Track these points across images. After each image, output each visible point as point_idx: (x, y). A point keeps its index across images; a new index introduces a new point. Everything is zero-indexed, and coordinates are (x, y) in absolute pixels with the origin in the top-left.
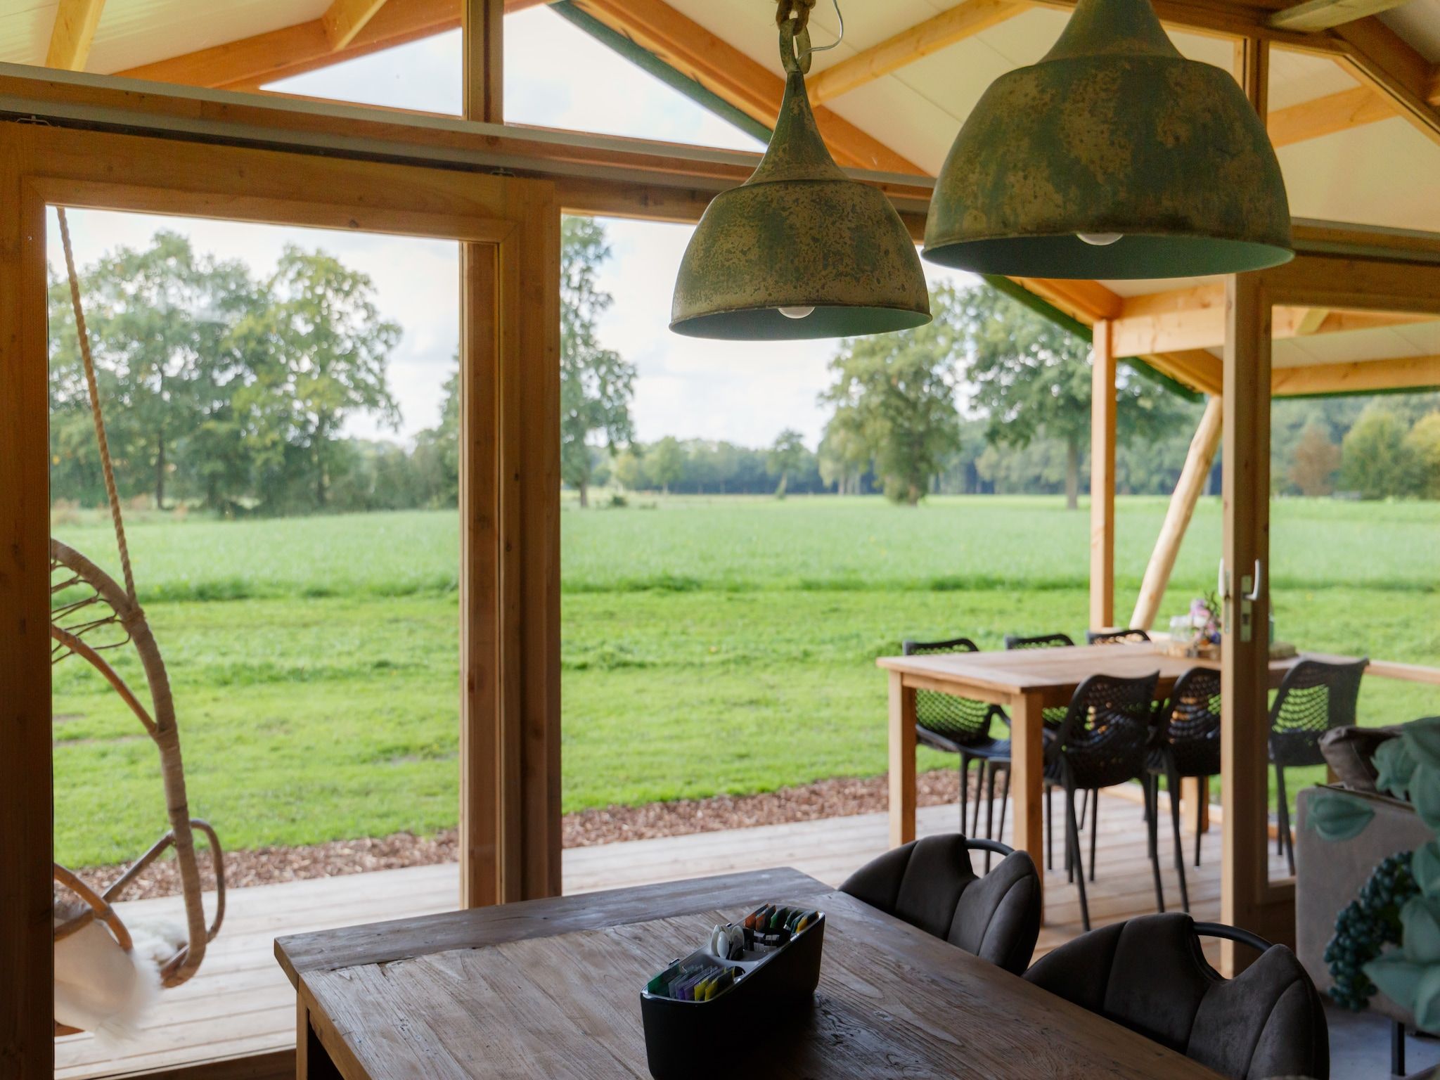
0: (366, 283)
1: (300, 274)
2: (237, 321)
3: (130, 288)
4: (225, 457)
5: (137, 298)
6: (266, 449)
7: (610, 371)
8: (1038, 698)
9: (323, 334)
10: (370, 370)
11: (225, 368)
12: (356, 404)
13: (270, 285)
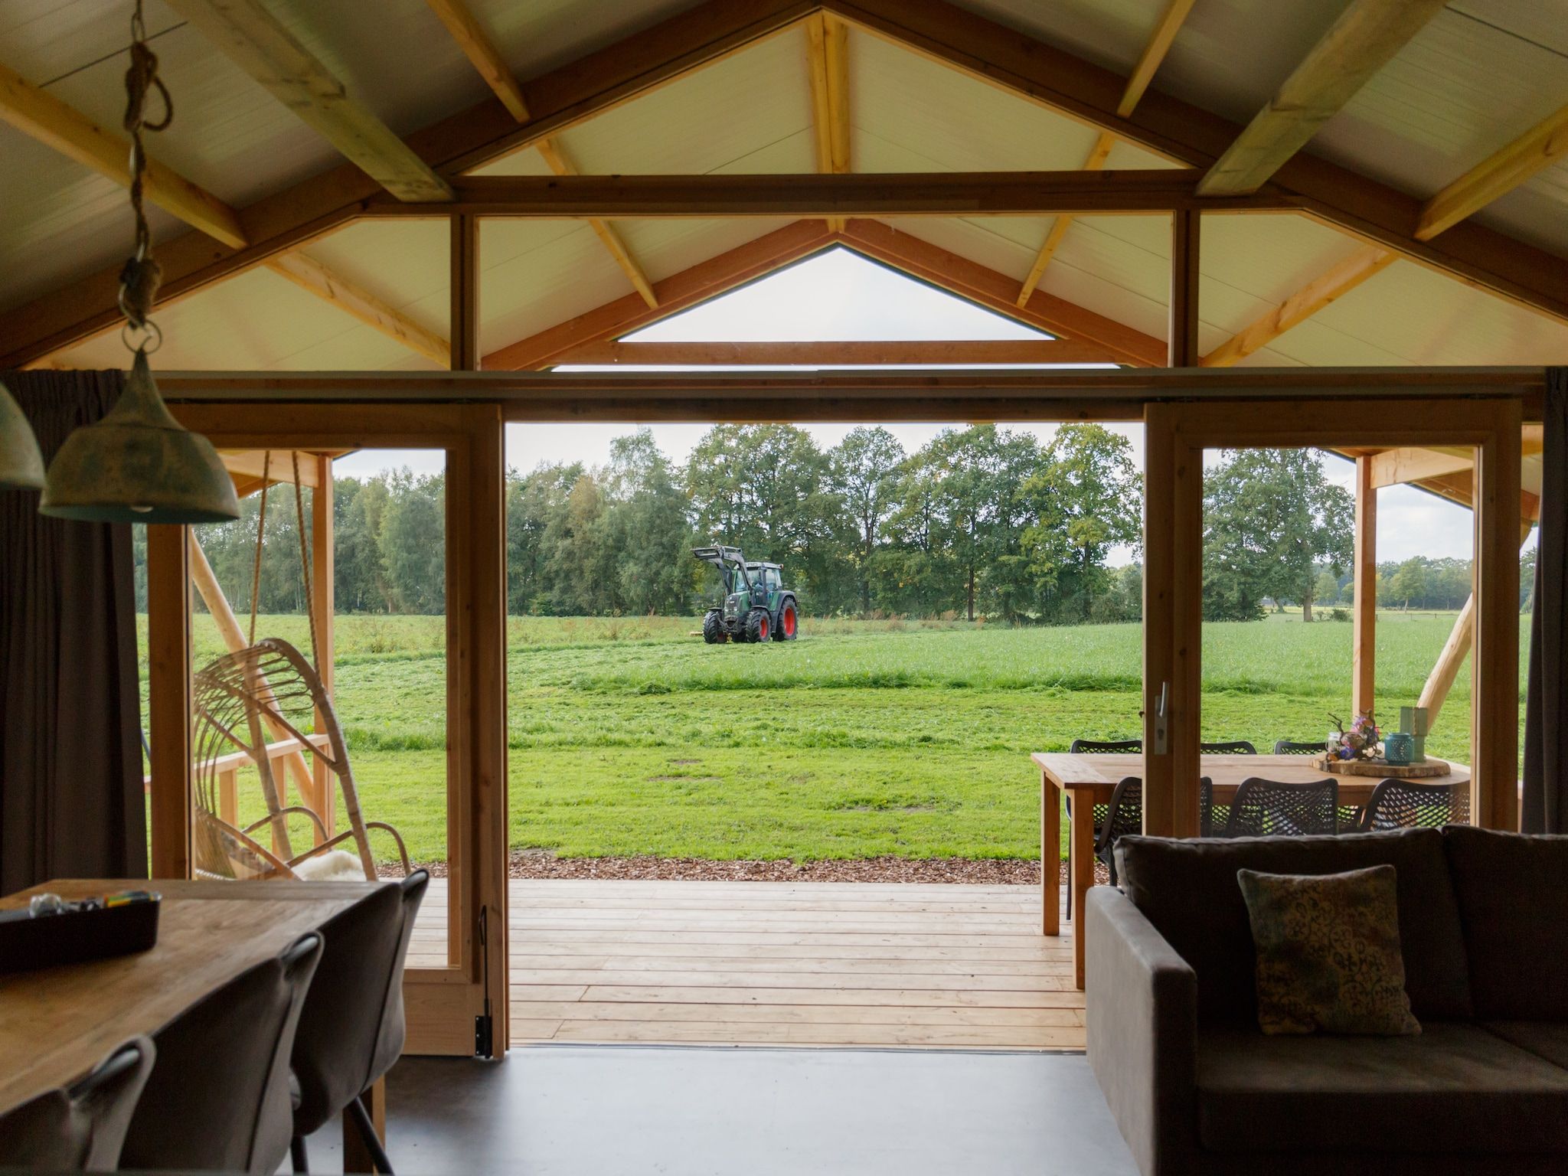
0: (1123, 444)
1: (1072, 440)
2: (1028, 479)
3: (952, 460)
4: (1016, 581)
5: (955, 467)
6: (1045, 575)
7: (1336, 504)
8: (1088, 795)
9: (1090, 486)
10: (1127, 512)
11: (1019, 514)
12: (1116, 539)
13: (1052, 451)
